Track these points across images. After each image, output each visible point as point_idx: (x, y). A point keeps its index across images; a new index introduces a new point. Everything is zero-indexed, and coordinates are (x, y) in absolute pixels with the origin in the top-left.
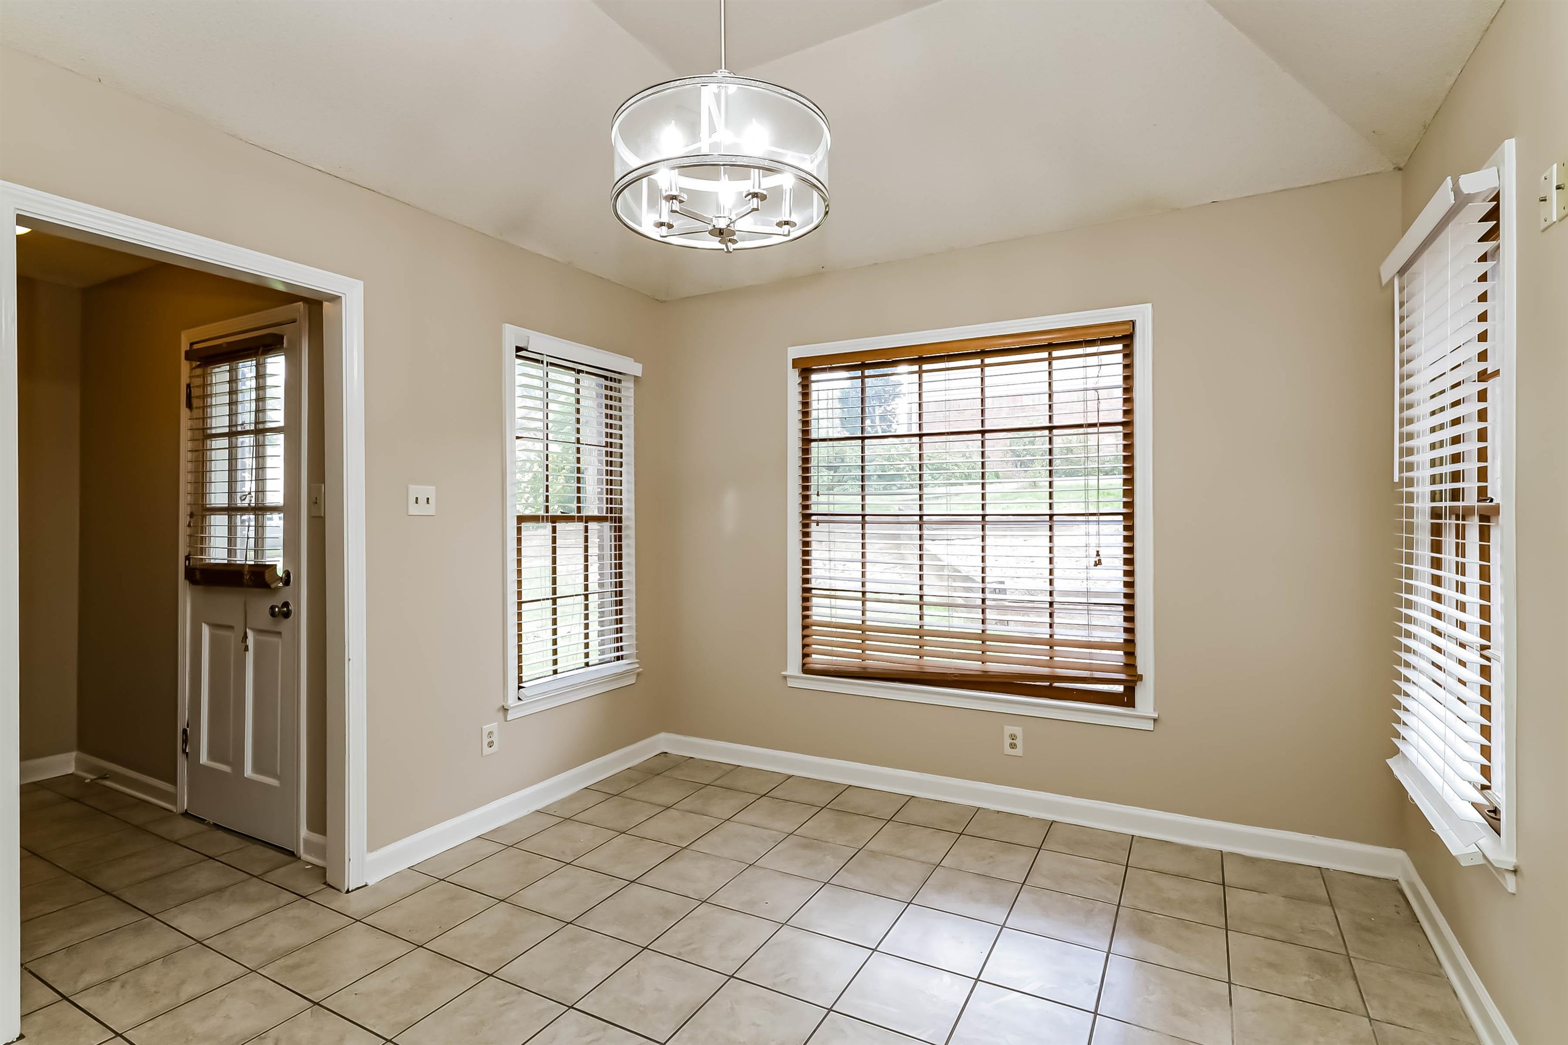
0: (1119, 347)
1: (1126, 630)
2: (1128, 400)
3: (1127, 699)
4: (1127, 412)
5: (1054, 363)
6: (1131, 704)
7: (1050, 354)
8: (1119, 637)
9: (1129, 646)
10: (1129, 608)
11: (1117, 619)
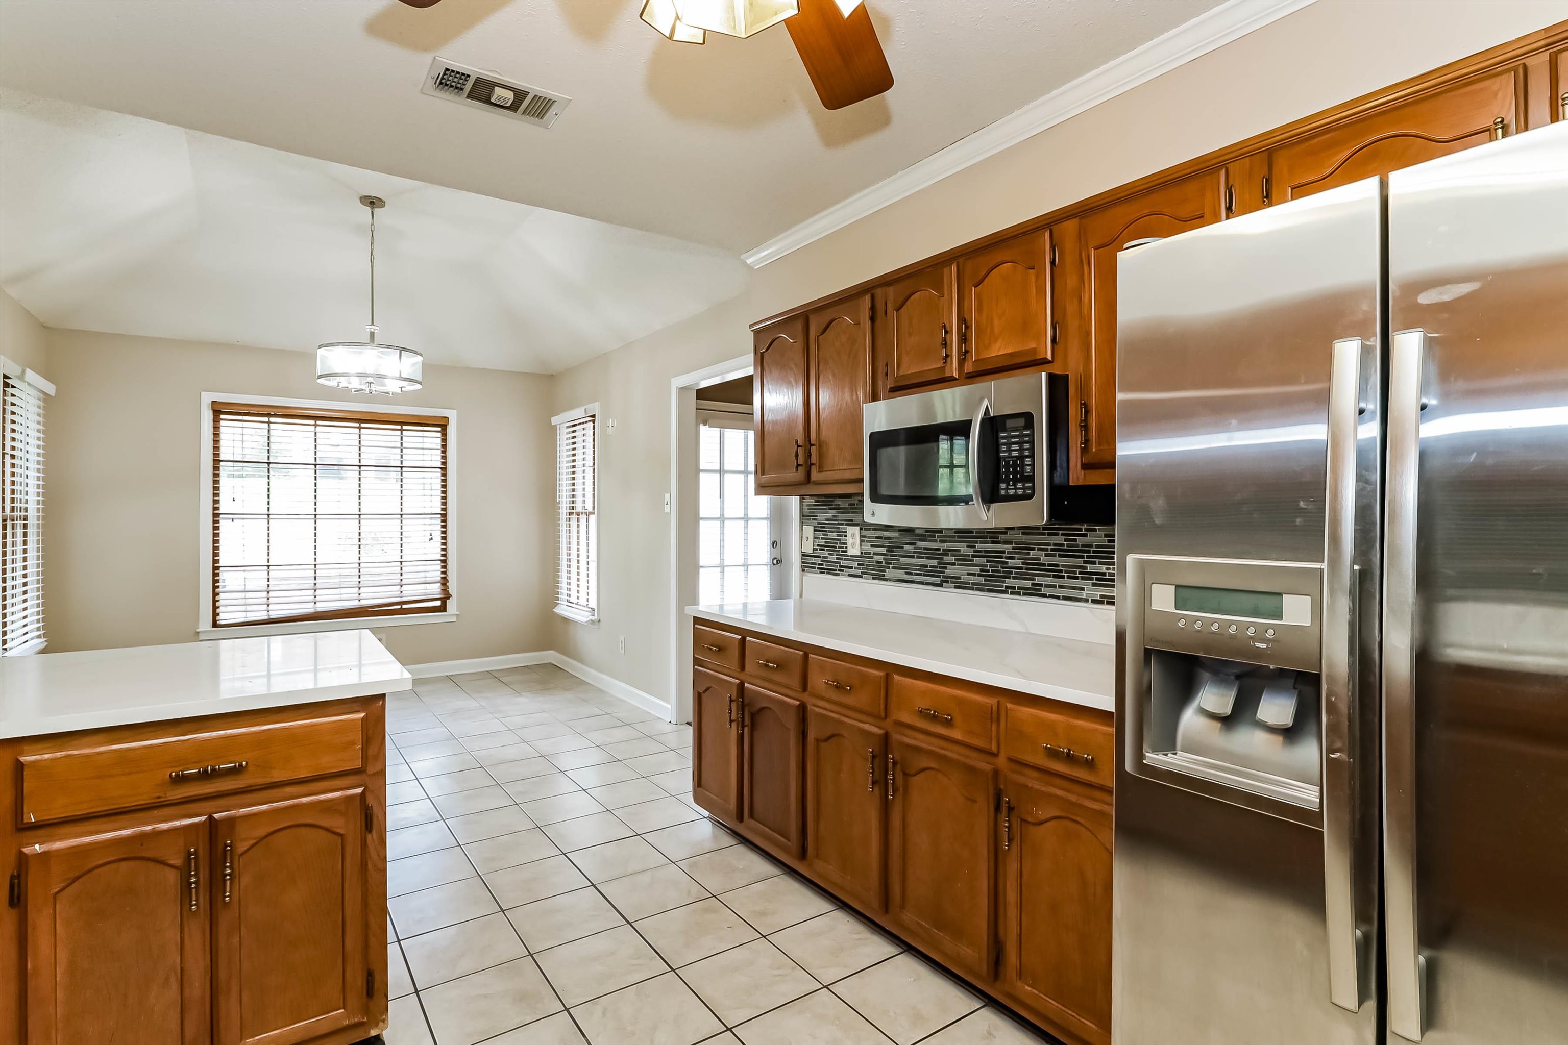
0: (439, 429)
1: (443, 573)
2: (444, 457)
3: (443, 608)
4: (443, 463)
5: (404, 432)
6: (445, 610)
7: (402, 427)
8: (438, 576)
9: (444, 582)
10: (444, 561)
11: (438, 567)
